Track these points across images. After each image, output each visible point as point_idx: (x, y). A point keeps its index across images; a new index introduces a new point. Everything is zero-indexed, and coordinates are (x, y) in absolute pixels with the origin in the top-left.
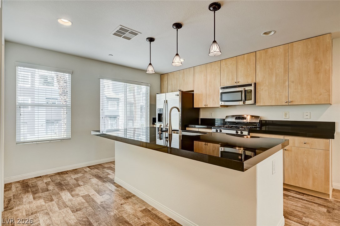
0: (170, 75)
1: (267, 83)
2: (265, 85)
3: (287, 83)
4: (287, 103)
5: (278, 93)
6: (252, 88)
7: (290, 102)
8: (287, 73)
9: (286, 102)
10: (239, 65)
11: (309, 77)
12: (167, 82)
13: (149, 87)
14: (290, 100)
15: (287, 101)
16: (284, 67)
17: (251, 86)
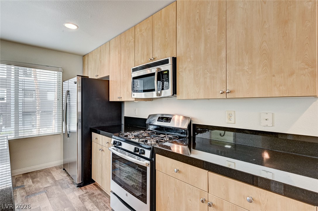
0: (90, 56)
1: (192, 56)
2: (189, 60)
3: (223, 54)
4: (224, 95)
5: (209, 75)
6: (168, 67)
7: (228, 93)
8: (224, 31)
9: (222, 93)
10: (155, 30)
11: (265, 34)
12: (87, 66)
13: (62, 73)
14: (229, 88)
15: (224, 90)
16: (218, 22)
17: (168, 63)
